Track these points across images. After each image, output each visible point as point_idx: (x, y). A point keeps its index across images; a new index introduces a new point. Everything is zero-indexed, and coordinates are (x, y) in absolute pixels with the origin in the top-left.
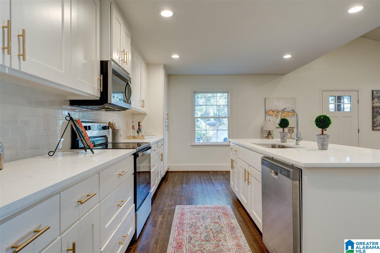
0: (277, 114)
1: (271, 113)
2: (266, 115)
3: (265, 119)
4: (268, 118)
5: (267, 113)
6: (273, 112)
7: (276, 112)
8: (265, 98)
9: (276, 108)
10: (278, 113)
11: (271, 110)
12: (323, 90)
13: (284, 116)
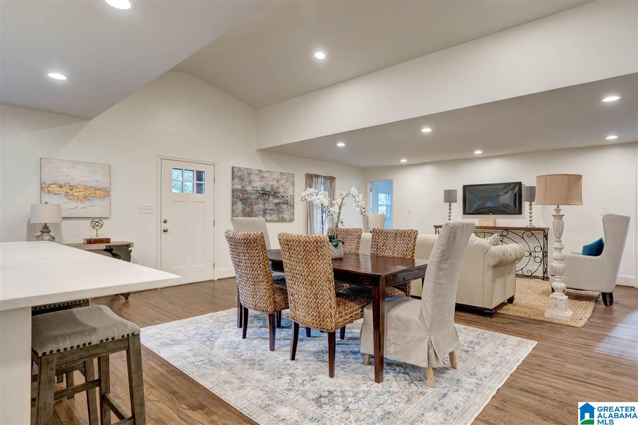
0: (68, 191)
1: (54, 188)
2: (42, 192)
3: (41, 200)
4: (46, 198)
5: (46, 189)
6: (60, 186)
7: (68, 188)
8: (41, 158)
9: (67, 180)
10: (71, 190)
11: (55, 184)
12: (162, 157)
13: (86, 196)
